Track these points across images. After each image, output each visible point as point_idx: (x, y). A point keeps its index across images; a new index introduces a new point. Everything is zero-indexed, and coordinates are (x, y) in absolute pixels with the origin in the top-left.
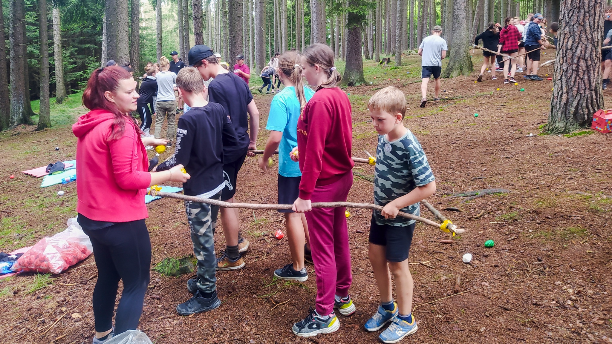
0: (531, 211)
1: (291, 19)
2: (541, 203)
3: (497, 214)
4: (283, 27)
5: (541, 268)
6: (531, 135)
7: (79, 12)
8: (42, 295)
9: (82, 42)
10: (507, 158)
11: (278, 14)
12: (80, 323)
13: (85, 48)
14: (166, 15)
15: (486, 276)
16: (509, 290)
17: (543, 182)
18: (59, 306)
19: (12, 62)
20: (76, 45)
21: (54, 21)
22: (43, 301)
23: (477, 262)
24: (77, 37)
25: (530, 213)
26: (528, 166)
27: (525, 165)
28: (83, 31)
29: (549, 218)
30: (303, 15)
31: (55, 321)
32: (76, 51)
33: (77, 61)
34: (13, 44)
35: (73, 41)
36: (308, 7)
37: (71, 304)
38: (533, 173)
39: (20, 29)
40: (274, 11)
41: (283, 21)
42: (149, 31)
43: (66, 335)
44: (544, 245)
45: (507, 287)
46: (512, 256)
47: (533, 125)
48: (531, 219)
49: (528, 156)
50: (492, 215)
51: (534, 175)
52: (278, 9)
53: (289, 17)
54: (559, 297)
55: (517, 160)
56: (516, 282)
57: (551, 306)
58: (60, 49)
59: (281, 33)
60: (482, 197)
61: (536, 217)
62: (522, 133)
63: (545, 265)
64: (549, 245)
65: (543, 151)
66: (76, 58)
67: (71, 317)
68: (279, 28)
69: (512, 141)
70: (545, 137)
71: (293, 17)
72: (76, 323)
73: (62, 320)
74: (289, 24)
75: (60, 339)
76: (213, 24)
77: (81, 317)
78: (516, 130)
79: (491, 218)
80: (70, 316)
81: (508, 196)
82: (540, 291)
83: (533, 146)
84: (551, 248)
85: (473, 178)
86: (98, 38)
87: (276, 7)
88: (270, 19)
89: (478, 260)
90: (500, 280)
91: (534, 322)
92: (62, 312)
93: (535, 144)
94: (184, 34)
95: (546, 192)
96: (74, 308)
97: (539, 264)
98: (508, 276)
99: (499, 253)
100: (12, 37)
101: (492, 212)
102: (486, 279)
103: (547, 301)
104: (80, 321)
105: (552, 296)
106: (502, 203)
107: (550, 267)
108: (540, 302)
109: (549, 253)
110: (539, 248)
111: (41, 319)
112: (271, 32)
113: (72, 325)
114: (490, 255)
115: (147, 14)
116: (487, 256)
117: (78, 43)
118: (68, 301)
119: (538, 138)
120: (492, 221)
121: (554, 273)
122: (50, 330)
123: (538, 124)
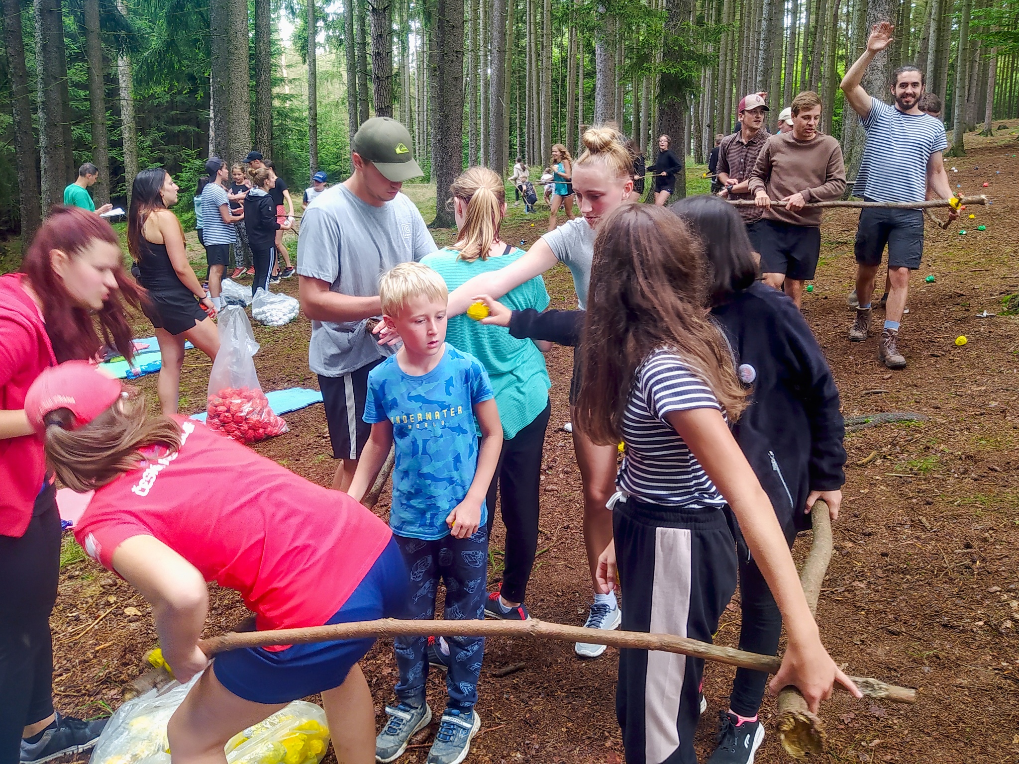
0: (963, 456)
1: (559, 83)
2: (983, 442)
3: (900, 460)
4: (542, 98)
5: (967, 562)
6: (985, 314)
7: (165, 65)
8: (77, 573)
9: (174, 121)
10: (933, 355)
11: (534, 73)
12: (138, 624)
13: (179, 132)
14: (326, 72)
15: (863, 571)
16: (901, 598)
17: (994, 404)
18: (104, 592)
19: (43, 156)
20: (163, 126)
21: (121, 82)
22: (79, 582)
23: (851, 545)
24: (165, 112)
25: (961, 459)
26: (970, 373)
27: (966, 369)
28: (175, 100)
29: (996, 471)
30: (581, 76)
31: (96, 619)
32: (162, 138)
33: (166, 155)
34: (45, 123)
35: (158, 118)
36: (592, 61)
37: (125, 591)
38: (978, 385)
39: (56, 96)
40: (527, 68)
41: (543, 88)
42: (296, 103)
43: (113, 644)
44: (978, 519)
45: (899, 593)
46: (917, 538)
47: (991, 295)
48: (961, 470)
49: (974, 354)
50: (890, 460)
51: (979, 388)
52: (534, 65)
53: (554, 81)
54: (991, 613)
55: (953, 361)
56: (918, 583)
57: (975, 630)
58: (133, 132)
59: (539, 110)
60: (875, 427)
61: (971, 467)
62: (968, 310)
63: (975, 556)
64: (988, 520)
65: (1003, 345)
66: (163, 151)
67: (124, 613)
68: (535, 102)
69: (947, 325)
70: (1010, 318)
71: (563, 81)
72: (131, 624)
73: (107, 618)
74: (556, 93)
75: (103, 649)
76: (414, 91)
77: (140, 614)
78: (957, 304)
79: (888, 467)
80: (120, 612)
81: (924, 426)
82: (958, 601)
83: (986, 335)
84: (992, 526)
85: (864, 392)
86: (202, 114)
87: (530, 60)
88: (520, 83)
89: (852, 541)
90: (888, 580)
91: (938, 657)
92: (108, 604)
93: (990, 332)
94: (359, 109)
95: (996, 421)
96: (130, 598)
97: (964, 554)
98: (903, 572)
99: (893, 530)
100: (43, 109)
101: (890, 455)
102: (862, 576)
103: (969, 620)
104: (137, 620)
105: (979, 612)
106: (912, 439)
107: (984, 560)
108: (955, 623)
109: (987, 534)
110: (969, 525)
111: (74, 614)
112: (520, 109)
113: (125, 627)
114: (876, 533)
115: (291, 69)
116: (870, 534)
117: (167, 123)
118: (120, 586)
119: (998, 320)
120: (889, 472)
121: (989, 570)
122: (87, 633)
123: (1001, 294)
